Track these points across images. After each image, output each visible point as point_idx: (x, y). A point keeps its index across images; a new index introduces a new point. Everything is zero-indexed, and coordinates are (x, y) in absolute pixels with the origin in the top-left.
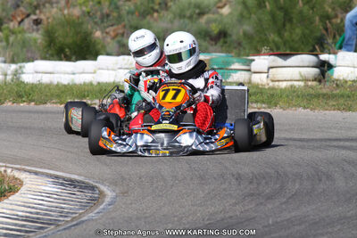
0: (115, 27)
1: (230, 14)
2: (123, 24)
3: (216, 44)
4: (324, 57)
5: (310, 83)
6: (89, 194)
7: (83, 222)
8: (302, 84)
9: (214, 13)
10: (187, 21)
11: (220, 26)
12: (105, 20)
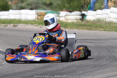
0: (15, 1)
3: (48, 7)
4: (83, 12)
5: (79, 21)
8: (76, 21)
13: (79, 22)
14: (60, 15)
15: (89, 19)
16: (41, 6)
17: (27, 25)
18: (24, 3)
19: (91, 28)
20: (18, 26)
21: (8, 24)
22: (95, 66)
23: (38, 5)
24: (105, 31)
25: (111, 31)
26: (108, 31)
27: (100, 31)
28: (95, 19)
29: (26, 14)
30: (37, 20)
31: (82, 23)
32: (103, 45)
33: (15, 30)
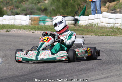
0: (11, 6)
1: (48, 3)
2: (13, 5)
3: (43, 12)
4: (76, 17)
5: (71, 26)
9: (43, 3)
10: (34, 5)
11: (45, 7)
12: (7, 4)
15: (81, 24)
16: (36, 11)
17: (19, 30)
18: (19, 9)
19: (83, 32)
20: (10, 31)
21: (1, 29)
22: (82, 70)
23: (32, 11)
24: (96, 35)
25: (102, 35)
26: (99, 35)
27: (92, 35)
28: (88, 24)
29: (20, 20)
30: (30, 25)
31: (75, 28)
33: (7, 36)
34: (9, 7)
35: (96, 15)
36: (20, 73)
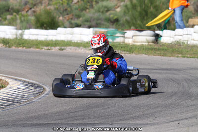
0: (69, 15)
1: (120, 11)
2: (72, 14)
3: (113, 24)
4: (158, 32)
5: (150, 43)
6: (38, 90)
7: (32, 102)
8: (146, 43)
9: (113, 11)
10: (101, 14)
12: (65, 12)
13: (151, 45)
14: (126, 35)
15: (165, 42)
16: (103, 22)
17: (78, 49)
18: (81, 19)
19: (166, 53)
20: (65, 49)
21: (53, 46)
23: (98, 22)
24: (184, 57)
25: (192, 58)
26: (188, 57)
28: (173, 42)
29: (81, 34)
31: (155, 46)
32: (176, 76)
33: (60, 56)
34: (67, 17)
35: (185, 29)
36: (72, 108)
